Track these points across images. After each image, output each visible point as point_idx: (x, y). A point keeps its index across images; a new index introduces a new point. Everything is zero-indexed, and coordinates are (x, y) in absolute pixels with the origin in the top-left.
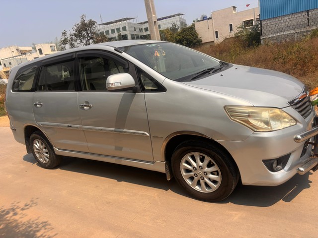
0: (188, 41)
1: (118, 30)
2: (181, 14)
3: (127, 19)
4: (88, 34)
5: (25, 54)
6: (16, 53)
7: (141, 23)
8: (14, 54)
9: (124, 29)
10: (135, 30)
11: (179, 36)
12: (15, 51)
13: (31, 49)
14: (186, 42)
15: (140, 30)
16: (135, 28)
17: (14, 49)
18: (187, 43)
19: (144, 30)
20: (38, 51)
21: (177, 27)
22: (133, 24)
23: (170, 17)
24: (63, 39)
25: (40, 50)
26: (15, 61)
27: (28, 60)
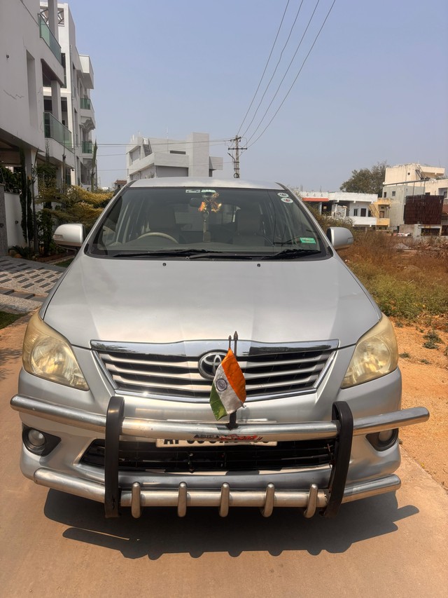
6: (412, 177)
8: (409, 178)
12: (413, 173)
13: (442, 171)
17: (412, 169)
26: (403, 189)
27: (427, 191)
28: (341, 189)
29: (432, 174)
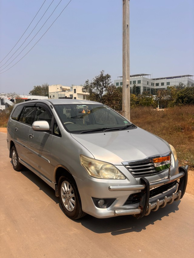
0: (189, 99)
1: (134, 82)
2: (190, 76)
3: (143, 75)
4: (103, 84)
5: (65, 91)
6: (59, 90)
7: (154, 79)
8: (58, 90)
9: (139, 82)
10: (148, 84)
11: (182, 93)
12: (59, 88)
13: (69, 88)
14: (187, 99)
15: (152, 84)
16: (148, 82)
17: (59, 87)
18: (188, 101)
19: (155, 85)
20: (73, 90)
21: (183, 86)
22: (147, 79)
23: (180, 77)
24: (86, 85)
25: (75, 90)
26: (57, 95)
27: (66, 96)
28: (30, 94)
29: (66, 89)
